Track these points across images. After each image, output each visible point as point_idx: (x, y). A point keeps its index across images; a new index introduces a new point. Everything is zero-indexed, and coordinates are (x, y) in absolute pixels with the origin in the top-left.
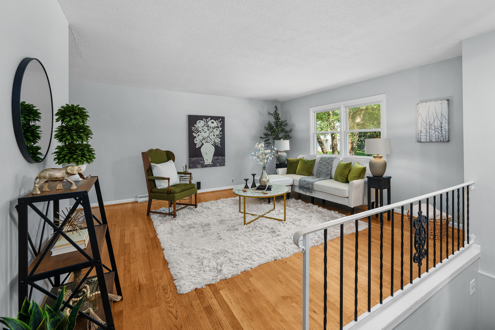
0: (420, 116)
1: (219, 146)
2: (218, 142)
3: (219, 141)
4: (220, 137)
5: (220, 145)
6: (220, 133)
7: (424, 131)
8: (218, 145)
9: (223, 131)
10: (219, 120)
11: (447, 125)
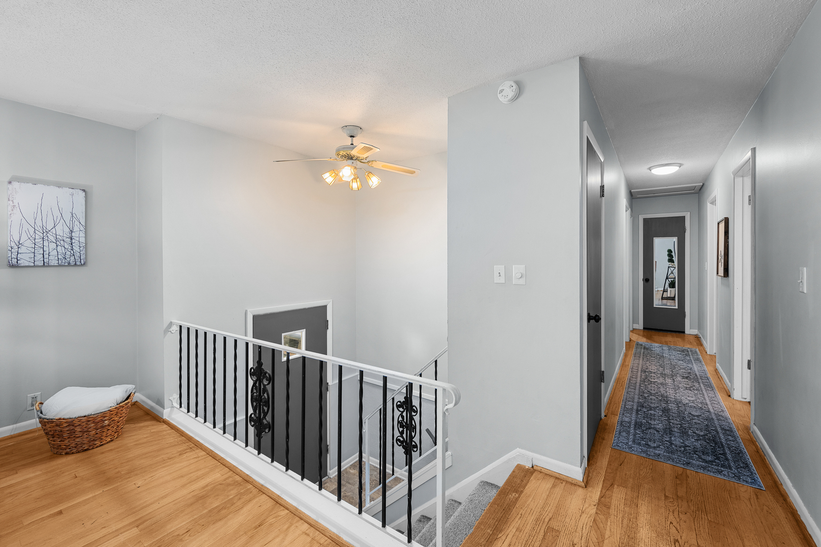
0: (17, 210)
7: (28, 244)
11: (82, 235)
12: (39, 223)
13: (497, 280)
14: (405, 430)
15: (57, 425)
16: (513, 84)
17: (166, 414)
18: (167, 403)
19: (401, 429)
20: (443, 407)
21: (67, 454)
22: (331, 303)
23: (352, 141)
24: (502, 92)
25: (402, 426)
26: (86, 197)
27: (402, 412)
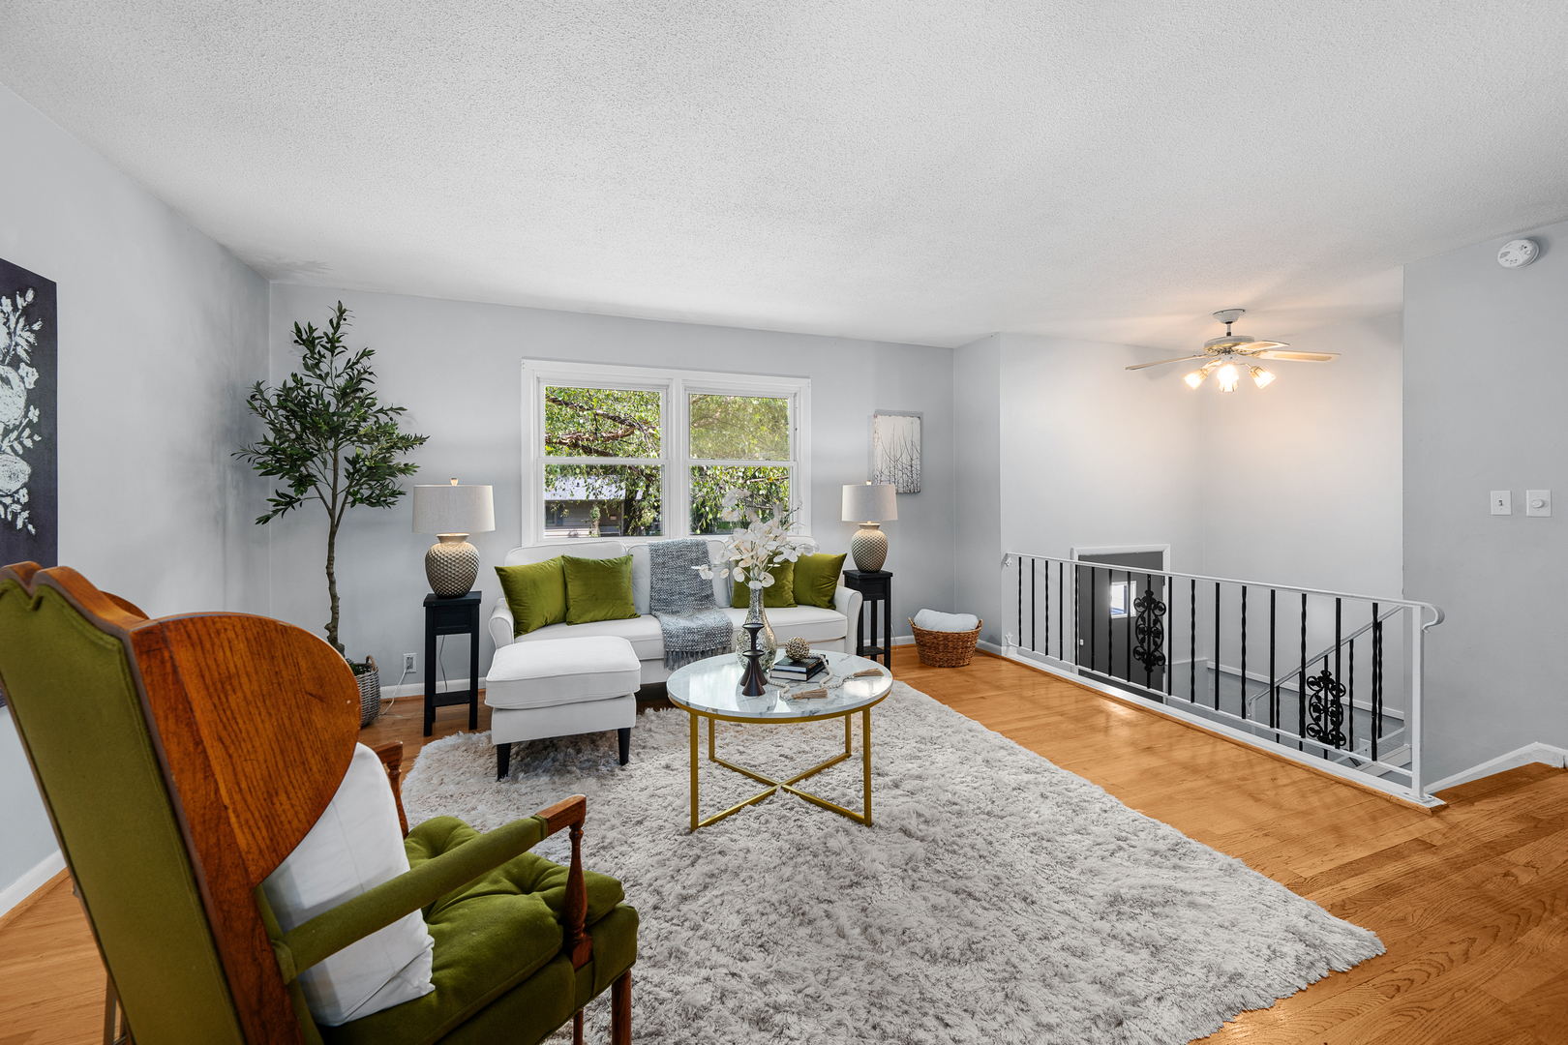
0: (880, 443)
1: (20, 524)
2: (14, 486)
3: (24, 478)
4: (28, 443)
5: (30, 520)
6: (27, 411)
7: (886, 472)
8: (15, 515)
9: (44, 396)
10: (20, 302)
11: (919, 463)
12: (892, 453)
13: (1495, 510)
14: (1323, 715)
15: (935, 638)
16: (1525, 243)
17: (1005, 651)
18: (1003, 641)
19: (1315, 715)
20: (1422, 624)
21: (940, 666)
22: (1169, 549)
23: (1229, 328)
24: (1505, 255)
25: (1317, 709)
26: (921, 424)
27: (1318, 692)
